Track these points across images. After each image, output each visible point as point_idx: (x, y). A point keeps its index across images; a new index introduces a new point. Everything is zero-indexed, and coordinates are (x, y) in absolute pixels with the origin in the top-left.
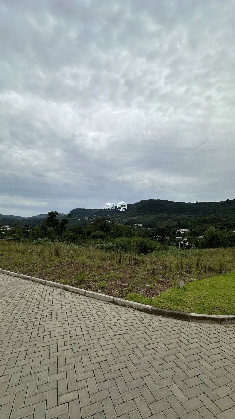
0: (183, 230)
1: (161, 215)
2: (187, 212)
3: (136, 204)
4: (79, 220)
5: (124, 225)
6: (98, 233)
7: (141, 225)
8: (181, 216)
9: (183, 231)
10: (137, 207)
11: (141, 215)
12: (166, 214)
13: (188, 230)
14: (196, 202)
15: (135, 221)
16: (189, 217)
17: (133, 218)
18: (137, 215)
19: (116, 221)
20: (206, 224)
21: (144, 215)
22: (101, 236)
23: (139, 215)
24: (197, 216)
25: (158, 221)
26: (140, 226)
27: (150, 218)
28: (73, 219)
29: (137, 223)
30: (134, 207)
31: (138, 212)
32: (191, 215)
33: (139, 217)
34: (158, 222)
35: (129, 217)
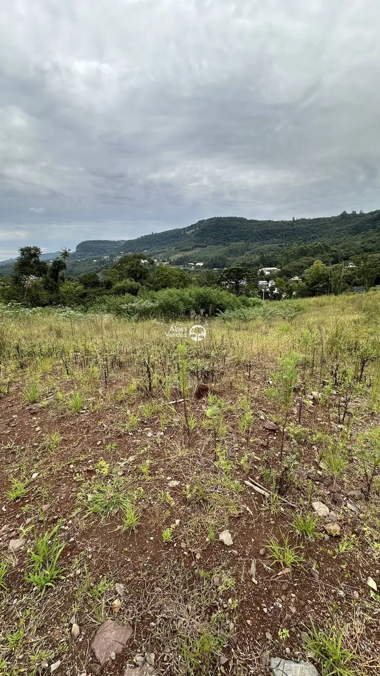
0: (268, 269)
1: (233, 245)
2: (277, 238)
3: (192, 227)
4: (95, 261)
5: (173, 265)
6: (126, 283)
7: (201, 264)
8: (267, 246)
9: (268, 271)
10: (193, 233)
11: (200, 246)
12: (241, 244)
13: (276, 268)
14: (291, 220)
15: (191, 257)
16: (279, 246)
17: (188, 253)
18: (193, 248)
19: (158, 261)
20: (306, 257)
21: (206, 247)
22: (132, 288)
23: (196, 246)
24: (292, 244)
25: (229, 257)
26: (199, 266)
27: (215, 252)
28: (84, 261)
29: (195, 261)
30: (188, 233)
31: (194, 241)
32: (282, 243)
33: (197, 250)
34: (229, 259)
35: (180, 251)
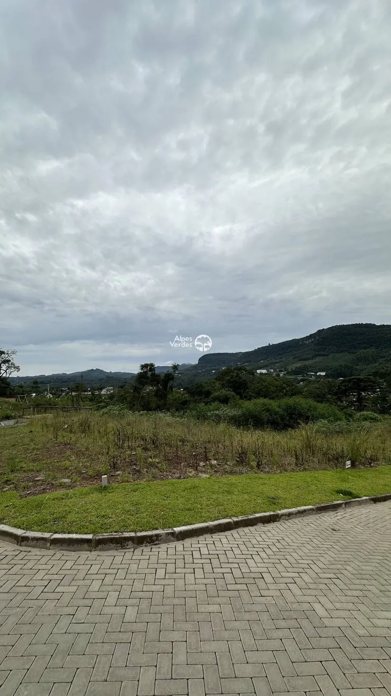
1: (361, 352)
3: (311, 336)
4: (213, 371)
5: (291, 375)
6: (223, 392)
7: (323, 374)
10: (312, 342)
11: (320, 355)
12: (371, 351)
15: (311, 367)
17: (307, 363)
18: (313, 357)
19: (275, 370)
21: (328, 355)
23: (316, 355)
25: (358, 365)
26: (320, 375)
27: (341, 360)
28: (203, 372)
29: (316, 371)
30: (307, 342)
31: (314, 350)
33: (317, 359)
34: (358, 367)
35: (299, 360)
